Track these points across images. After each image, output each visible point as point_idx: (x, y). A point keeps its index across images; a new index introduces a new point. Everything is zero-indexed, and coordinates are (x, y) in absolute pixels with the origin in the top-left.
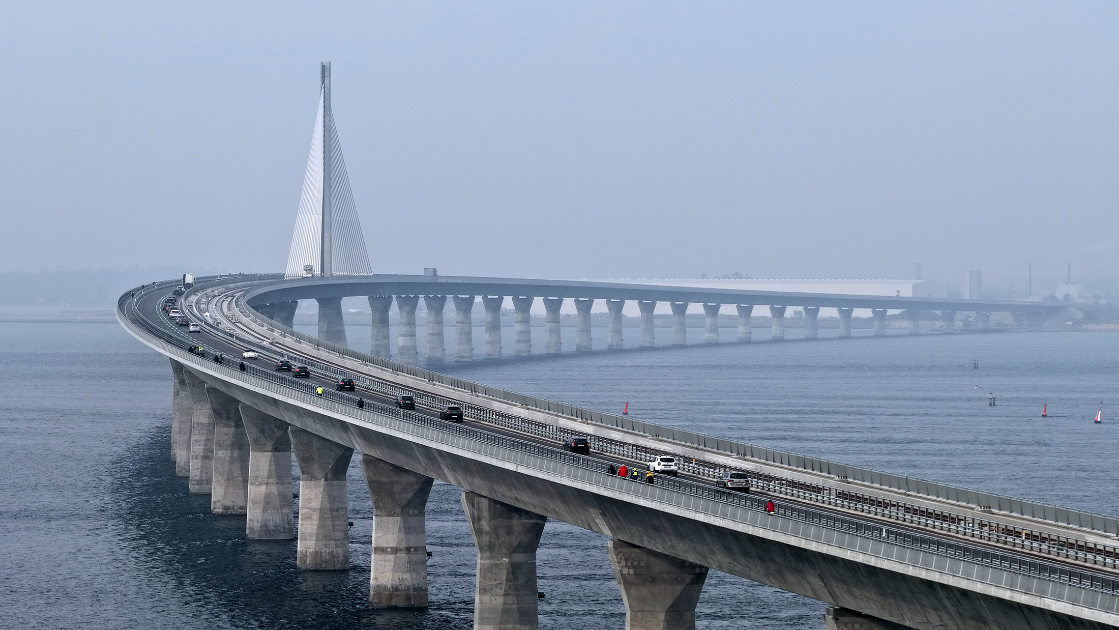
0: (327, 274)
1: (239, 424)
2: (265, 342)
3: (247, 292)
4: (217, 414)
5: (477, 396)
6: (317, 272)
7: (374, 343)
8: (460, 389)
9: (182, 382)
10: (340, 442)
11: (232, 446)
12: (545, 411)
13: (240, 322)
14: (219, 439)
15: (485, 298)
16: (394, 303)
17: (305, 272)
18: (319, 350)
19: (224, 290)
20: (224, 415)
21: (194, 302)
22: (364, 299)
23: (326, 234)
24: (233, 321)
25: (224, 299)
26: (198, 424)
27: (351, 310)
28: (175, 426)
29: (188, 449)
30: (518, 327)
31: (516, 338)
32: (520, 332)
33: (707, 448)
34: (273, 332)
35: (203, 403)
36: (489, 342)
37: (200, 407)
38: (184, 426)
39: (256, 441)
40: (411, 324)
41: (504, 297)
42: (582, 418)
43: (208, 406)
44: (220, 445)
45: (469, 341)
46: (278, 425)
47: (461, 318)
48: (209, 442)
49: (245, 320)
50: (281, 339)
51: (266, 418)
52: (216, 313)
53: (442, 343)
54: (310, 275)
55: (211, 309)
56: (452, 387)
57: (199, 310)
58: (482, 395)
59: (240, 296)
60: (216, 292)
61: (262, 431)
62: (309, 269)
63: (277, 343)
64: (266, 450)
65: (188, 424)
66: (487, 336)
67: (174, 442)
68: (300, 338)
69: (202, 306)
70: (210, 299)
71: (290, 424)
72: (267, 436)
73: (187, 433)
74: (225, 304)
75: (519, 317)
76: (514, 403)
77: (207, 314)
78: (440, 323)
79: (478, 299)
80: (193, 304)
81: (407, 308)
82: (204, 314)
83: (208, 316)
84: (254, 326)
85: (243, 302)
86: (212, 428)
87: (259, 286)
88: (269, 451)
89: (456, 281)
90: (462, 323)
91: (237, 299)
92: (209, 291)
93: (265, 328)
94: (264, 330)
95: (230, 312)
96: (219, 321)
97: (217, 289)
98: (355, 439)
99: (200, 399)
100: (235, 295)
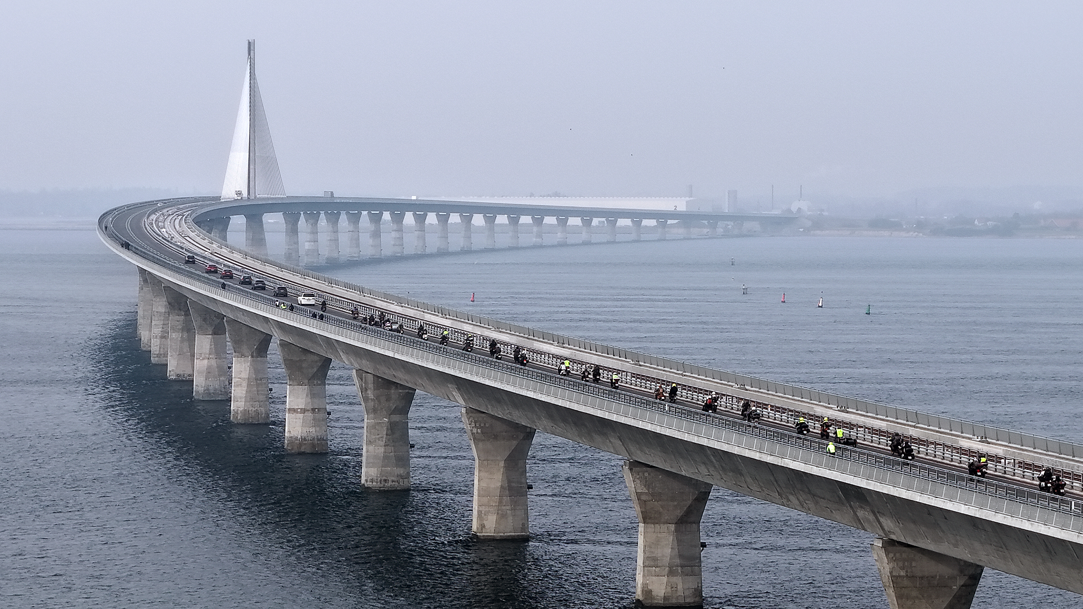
0: (252, 197)
1: (187, 314)
2: (207, 253)
3: (194, 211)
4: (171, 305)
5: (364, 296)
6: (245, 194)
7: (287, 247)
8: (351, 290)
9: (145, 281)
10: (263, 331)
11: (183, 330)
12: (415, 308)
13: (188, 237)
14: (173, 324)
15: (369, 213)
16: (302, 218)
17: (236, 196)
18: (246, 259)
19: (176, 210)
20: (176, 307)
21: (154, 220)
22: (280, 215)
23: (251, 167)
24: (183, 236)
25: (175, 217)
26: (157, 312)
27: (269, 221)
28: (140, 313)
29: (150, 331)
30: (394, 234)
31: (393, 243)
32: (395, 238)
33: (535, 338)
34: (212, 244)
35: (161, 297)
36: (372, 246)
37: (158, 300)
38: (146, 313)
39: (200, 327)
40: (315, 232)
41: (384, 212)
42: (442, 315)
43: (165, 299)
44: (174, 329)
45: (358, 246)
46: (216, 315)
47: (351, 228)
48: (165, 326)
49: (192, 234)
50: (219, 250)
51: (207, 311)
52: (170, 229)
53: (337, 247)
54: (239, 198)
55: (166, 226)
56: (346, 289)
57: (158, 227)
58: (368, 295)
59: (188, 215)
60: (170, 212)
61: (205, 320)
62: (239, 193)
63: (216, 253)
64: (207, 334)
65: (150, 312)
66: (371, 241)
67: (140, 325)
68: (232, 249)
69: (160, 224)
70: (166, 217)
71: (225, 316)
72: (208, 323)
73: (149, 318)
74: (177, 221)
75: (395, 227)
76: (391, 302)
77: (164, 230)
78: (336, 232)
79: (365, 213)
80: (154, 222)
81: (312, 221)
82: (161, 230)
83: (165, 231)
84: (198, 239)
85: (190, 220)
86: (167, 316)
87: (202, 206)
88: (210, 335)
89: (348, 201)
90: (352, 231)
91: (186, 218)
92: (165, 211)
93: (206, 241)
94: (205, 243)
95: (181, 228)
96: (172, 236)
97: (171, 210)
98: (273, 328)
99: (159, 294)
100: (184, 214)
